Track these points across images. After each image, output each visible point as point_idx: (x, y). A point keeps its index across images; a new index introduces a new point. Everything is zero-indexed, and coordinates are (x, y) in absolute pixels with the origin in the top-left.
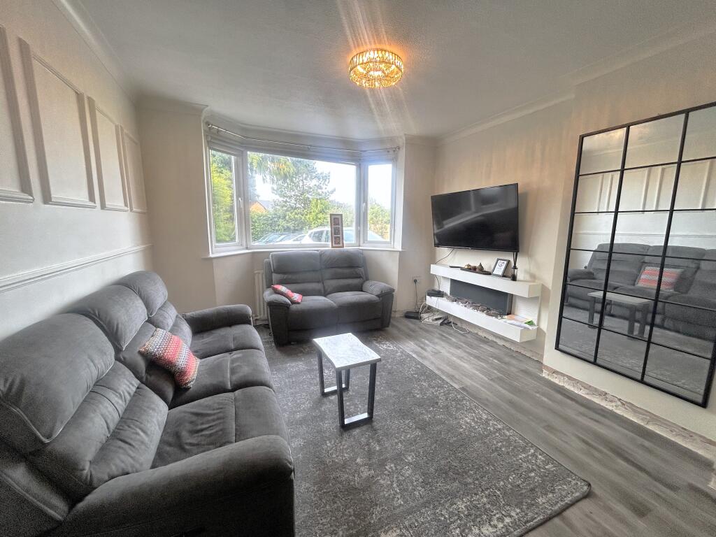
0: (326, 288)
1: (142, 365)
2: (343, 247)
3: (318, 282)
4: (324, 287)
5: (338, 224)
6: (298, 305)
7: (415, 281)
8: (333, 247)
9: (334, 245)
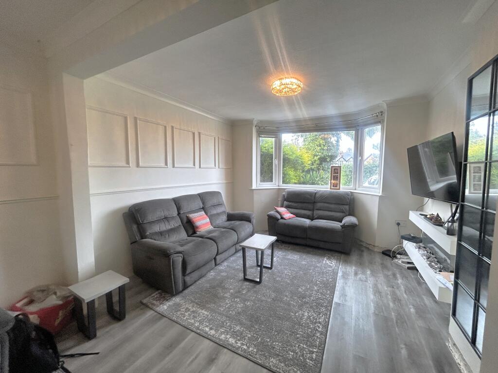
0: (314, 215)
1: (185, 220)
2: (339, 189)
3: (310, 210)
4: (313, 214)
5: (337, 173)
6: (284, 220)
7: (398, 224)
8: (331, 189)
9: (332, 187)
